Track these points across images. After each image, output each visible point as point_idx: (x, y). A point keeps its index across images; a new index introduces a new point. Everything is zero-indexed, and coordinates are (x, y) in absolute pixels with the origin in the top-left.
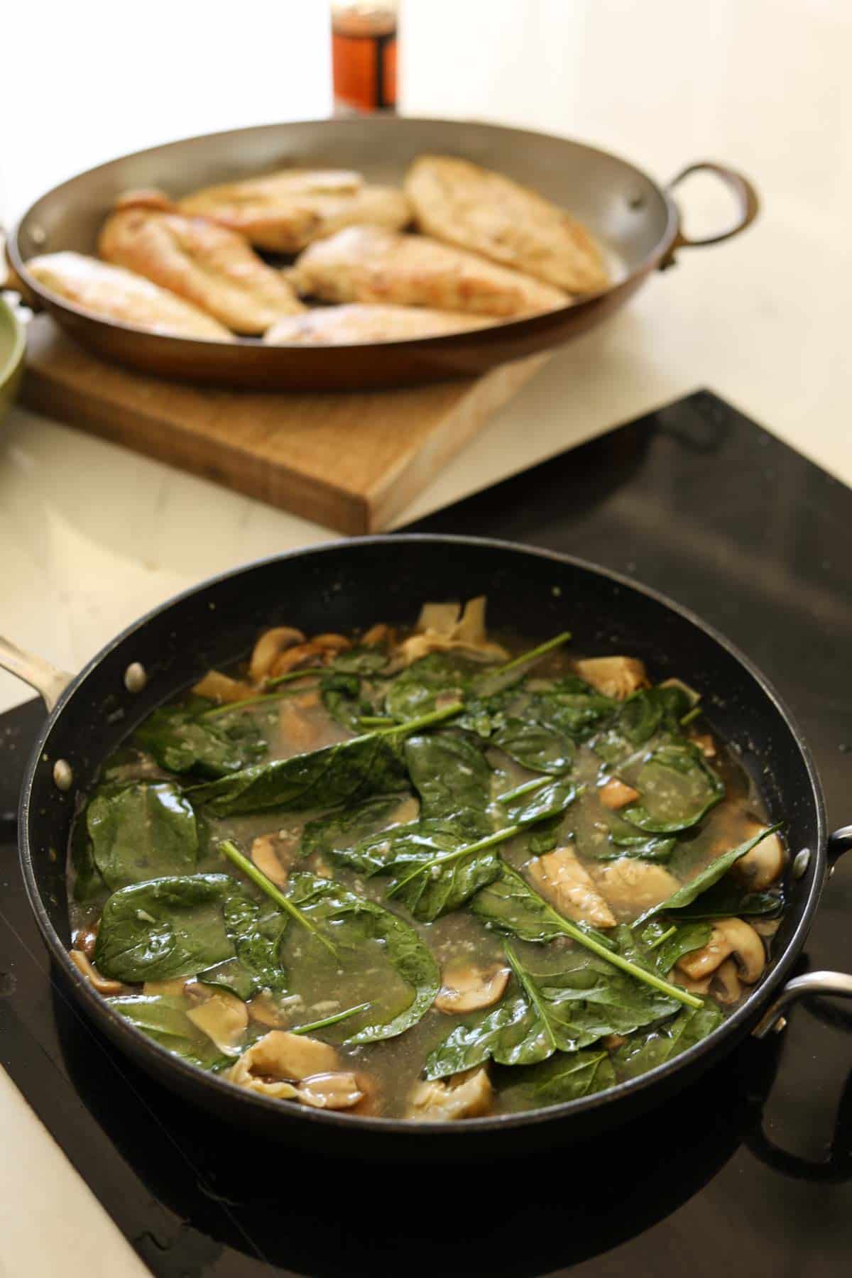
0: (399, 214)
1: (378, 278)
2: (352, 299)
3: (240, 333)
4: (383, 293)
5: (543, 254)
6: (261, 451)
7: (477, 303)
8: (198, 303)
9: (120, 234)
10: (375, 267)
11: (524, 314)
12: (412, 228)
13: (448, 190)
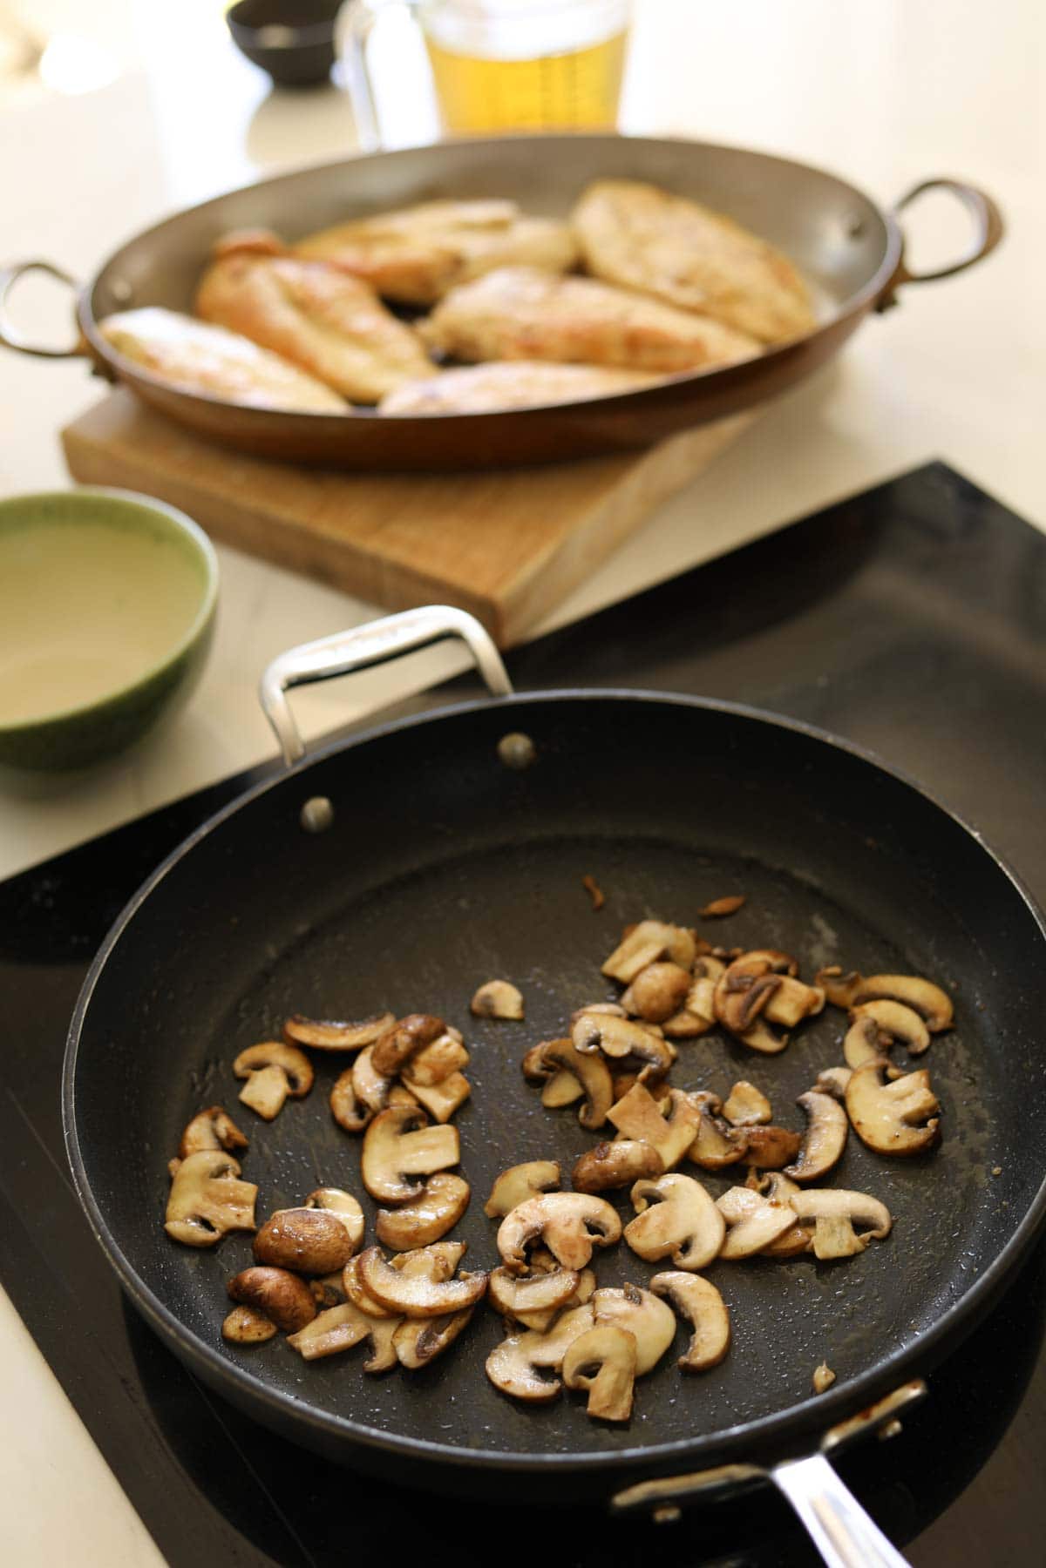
0: (564, 253)
1: (528, 329)
2: (495, 357)
3: (357, 401)
4: (533, 349)
5: (734, 297)
6: (373, 545)
7: (647, 357)
8: (307, 366)
9: (220, 286)
10: (525, 316)
11: (704, 368)
12: (580, 269)
13: (623, 221)
